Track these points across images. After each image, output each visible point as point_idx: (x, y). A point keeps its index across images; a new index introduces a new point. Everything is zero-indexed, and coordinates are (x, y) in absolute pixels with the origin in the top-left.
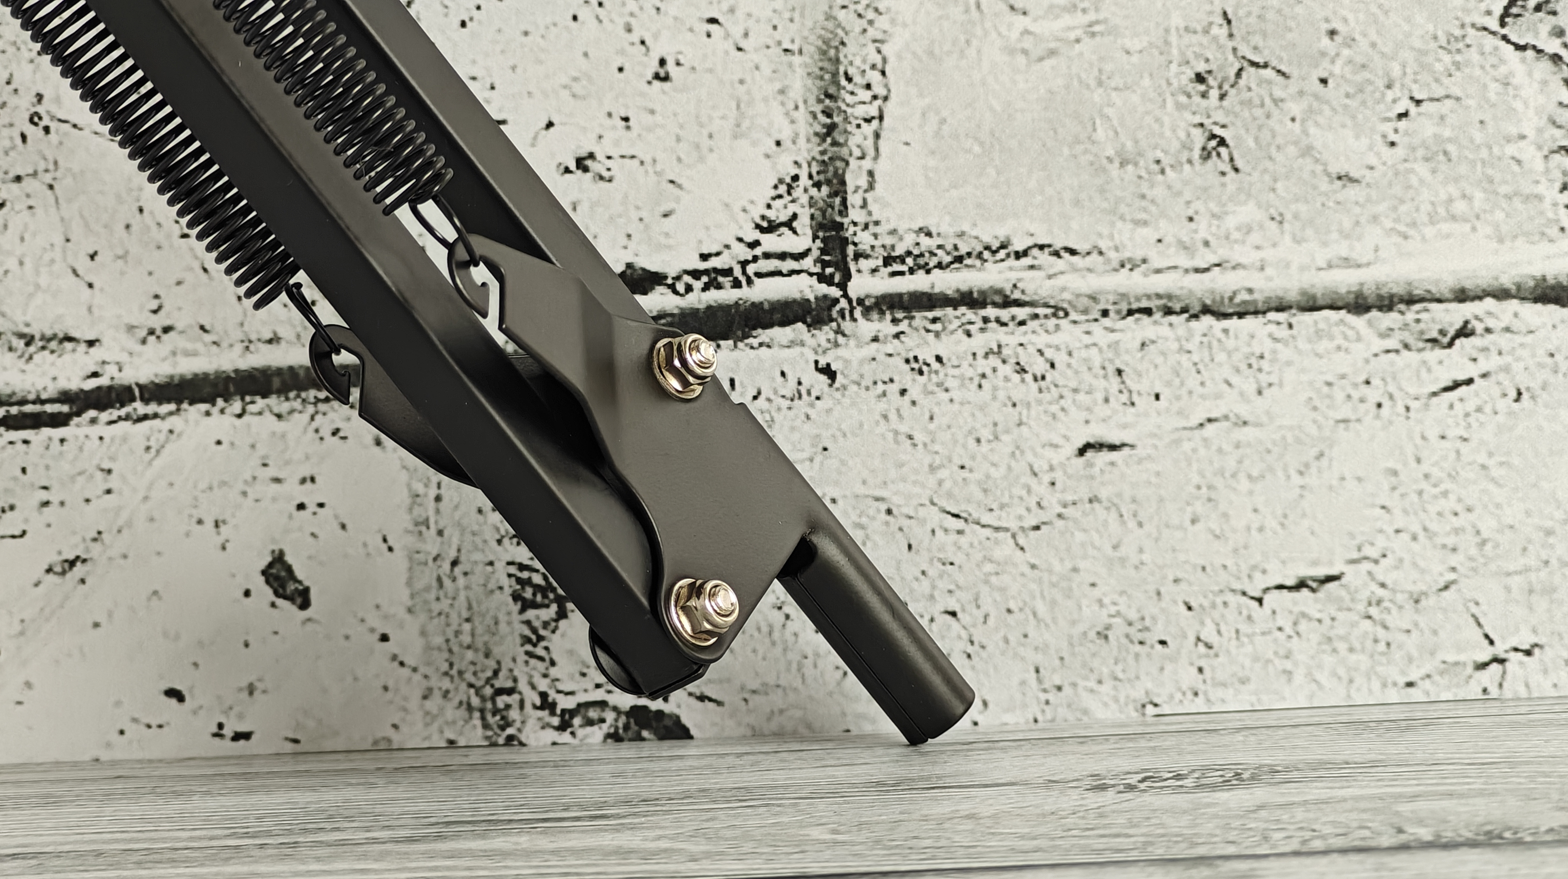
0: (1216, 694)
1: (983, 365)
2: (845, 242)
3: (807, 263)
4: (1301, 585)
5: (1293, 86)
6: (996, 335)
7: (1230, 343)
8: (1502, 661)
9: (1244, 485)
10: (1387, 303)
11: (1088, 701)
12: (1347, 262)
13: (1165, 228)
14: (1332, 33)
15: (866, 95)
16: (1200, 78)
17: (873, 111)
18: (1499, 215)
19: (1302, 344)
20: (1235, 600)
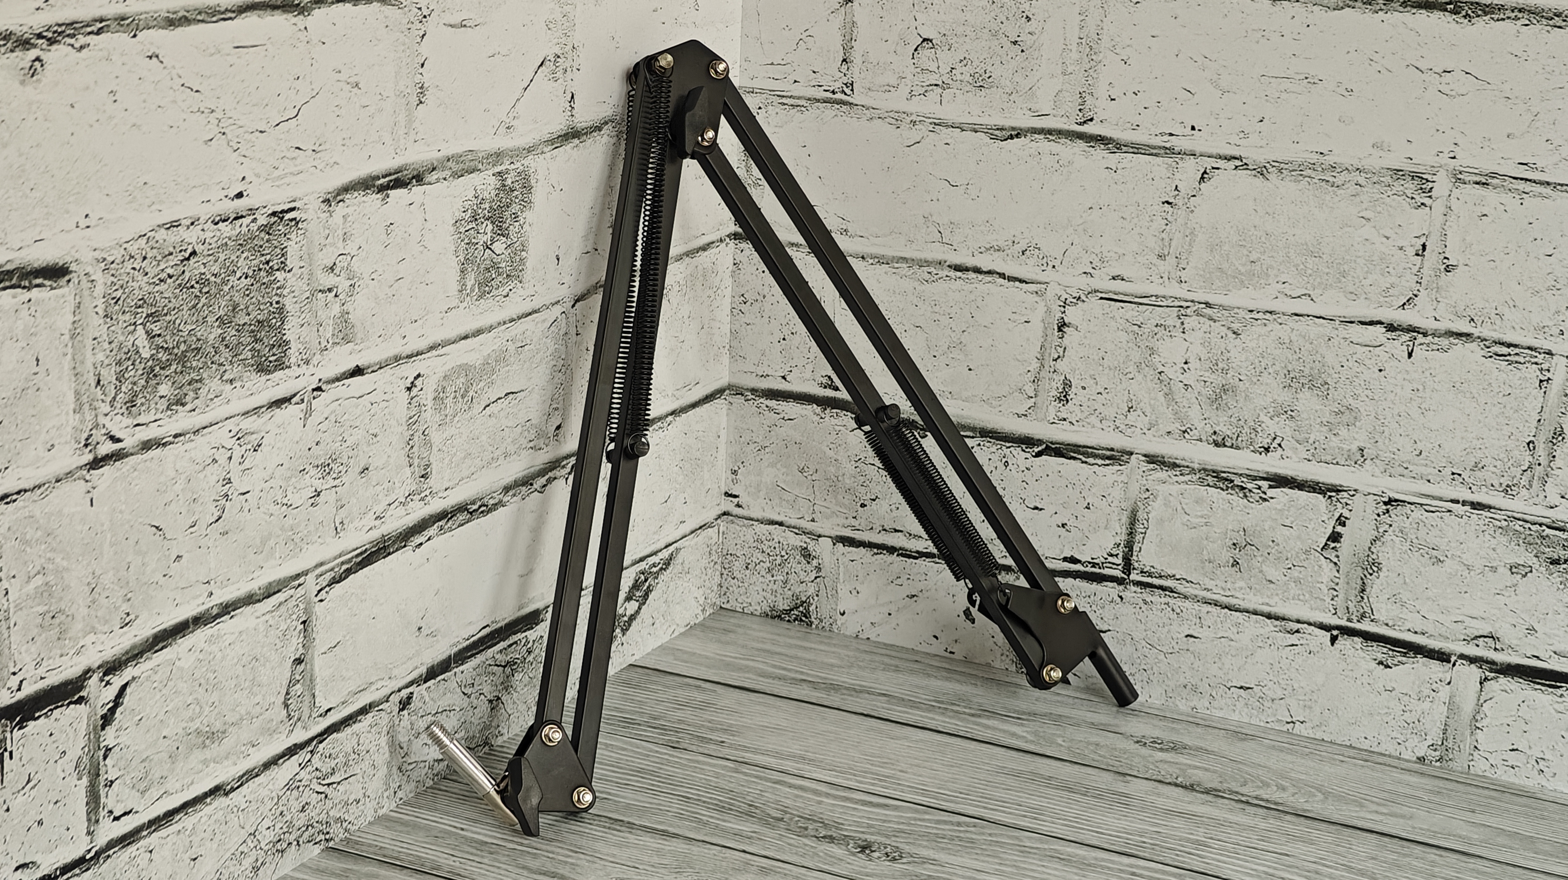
0: (1214, 711)
1: (1163, 606)
2: (1131, 564)
3: (1120, 567)
4: (1241, 688)
5: (1260, 553)
6: (1168, 599)
7: (1232, 618)
8: (1294, 723)
9: (1230, 657)
10: (1277, 618)
11: (1178, 702)
12: (1267, 604)
13: (1218, 582)
14: (1273, 541)
15: (1142, 526)
16: (1234, 544)
17: (1143, 531)
18: (1312, 602)
19: (1252, 623)
20: (1222, 687)
